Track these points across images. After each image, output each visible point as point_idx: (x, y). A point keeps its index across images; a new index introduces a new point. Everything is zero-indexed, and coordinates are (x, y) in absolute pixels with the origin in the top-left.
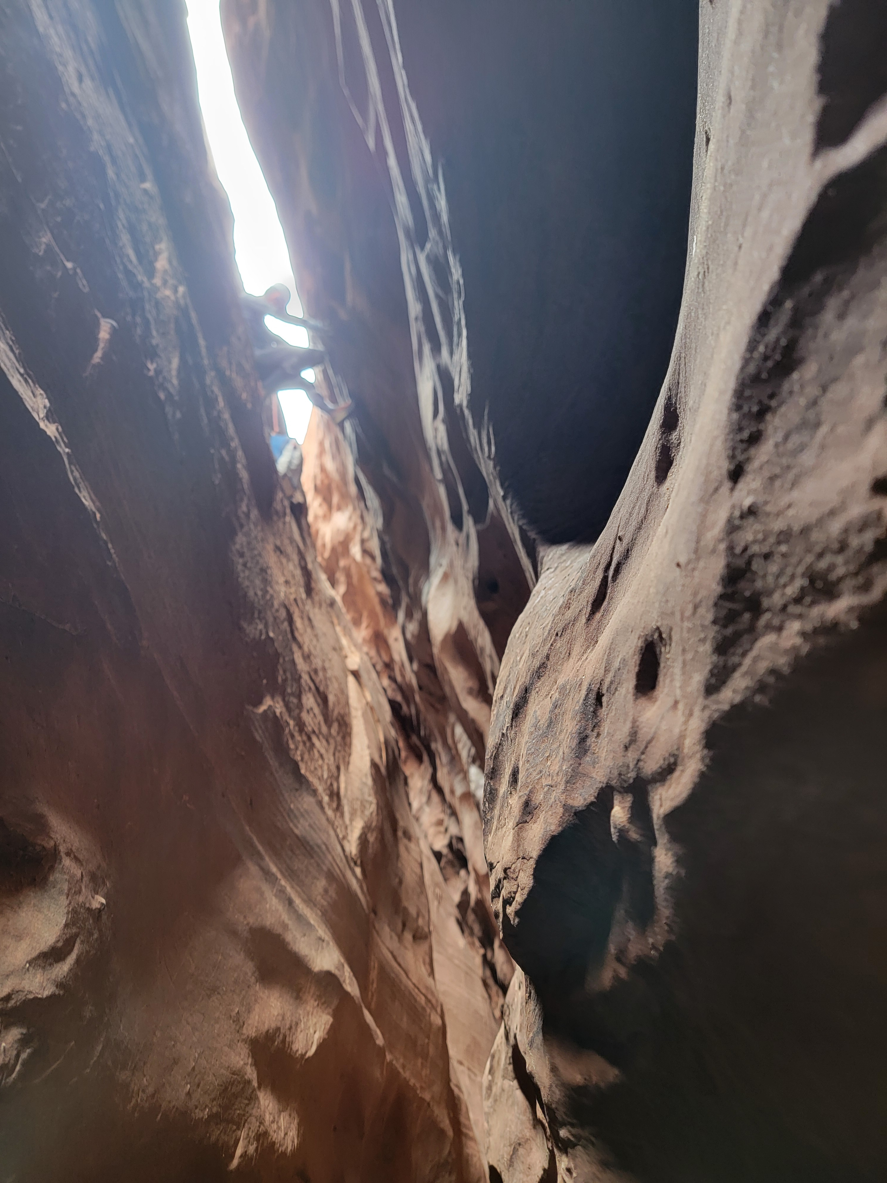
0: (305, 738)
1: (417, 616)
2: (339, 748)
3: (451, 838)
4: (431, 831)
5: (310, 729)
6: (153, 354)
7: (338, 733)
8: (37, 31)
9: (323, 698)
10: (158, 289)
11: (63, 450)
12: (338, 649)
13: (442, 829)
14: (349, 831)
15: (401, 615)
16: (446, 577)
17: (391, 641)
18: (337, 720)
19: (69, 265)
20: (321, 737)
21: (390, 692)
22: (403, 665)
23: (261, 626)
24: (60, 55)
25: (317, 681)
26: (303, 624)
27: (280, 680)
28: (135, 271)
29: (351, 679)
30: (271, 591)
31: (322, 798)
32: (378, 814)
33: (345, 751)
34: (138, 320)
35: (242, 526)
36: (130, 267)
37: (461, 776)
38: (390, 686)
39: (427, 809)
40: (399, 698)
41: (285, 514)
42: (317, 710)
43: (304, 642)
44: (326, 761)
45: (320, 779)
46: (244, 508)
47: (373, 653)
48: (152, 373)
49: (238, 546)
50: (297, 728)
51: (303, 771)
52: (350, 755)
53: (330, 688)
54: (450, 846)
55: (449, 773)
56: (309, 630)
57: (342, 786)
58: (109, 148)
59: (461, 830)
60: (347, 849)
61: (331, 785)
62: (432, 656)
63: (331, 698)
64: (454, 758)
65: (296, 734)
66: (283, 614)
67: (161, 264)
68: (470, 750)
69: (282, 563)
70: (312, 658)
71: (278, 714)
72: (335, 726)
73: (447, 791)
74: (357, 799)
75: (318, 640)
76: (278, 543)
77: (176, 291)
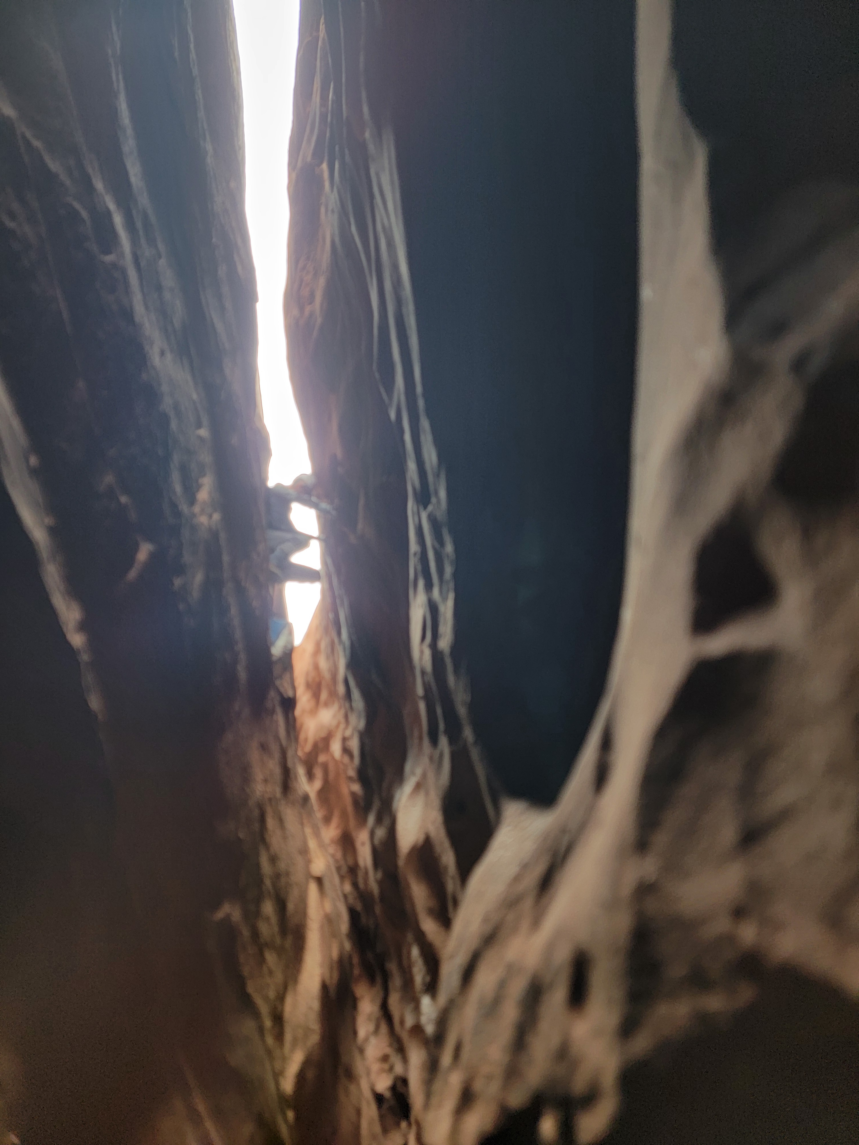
0: (256, 951)
1: (387, 822)
2: (289, 963)
3: (395, 1079)
4: (375, 1067)
5: (264, 940)
6: (180, 571)
7: (291, 946)
9: (281, 905)
10: (195, 516)
13: (386, 1066)
14: (286, 1065)
15: (371, 819)
16: (418, 786)
17: (358, 844)
18: (293, 931)
19: (123, 500)
20: (273, 950)
21: (351, 900)
22: (366, 873)
23: (231, 826)
24: (150, 337)
25: (279, 887)
26: (274, 825)
27: (242, 883)
28: (178, 502)
29: (313, 886)
30: (248, 791)
31: (264, 1022)
32: (319, 1048)
33: (295, 968)
34: (174, 543)
35: (231, 724)
36: (175, 499)
37: (412, 1005)
38: (351, 892)
39: (373, 1041)
40: (359, 907)
41: (274, 710)
42: (274, 920)
43: (272, 844)
44: (275, 979)
45: (266, 998)
46: (237, 708)
47: (339, 855)
48: (176, 588)
49: (223, 745)
50: (250, 938)
51: (249, 989)
52: (299, 972)
53: (291, 896)
55: (401, 1000)
56: (279, 831)
57: (287, 1008)
58: (176, 407)
59: (407, 1070)
60: (282, 1087)
61: (276, 1006)
62: (396, 866)
63: (290, 907)
64: (408, 982)
65: (249, 946)
66: (256, 812)
67: (203, 495)
68: (424, 976)
69: (263, 760)
70: (278, 860)
71: (234, 923)
72: (290, 937)
73: (396, 1021)
74: (301, 1026)
75: (286, 842)
76: (263, 740)
77: (210, 516)
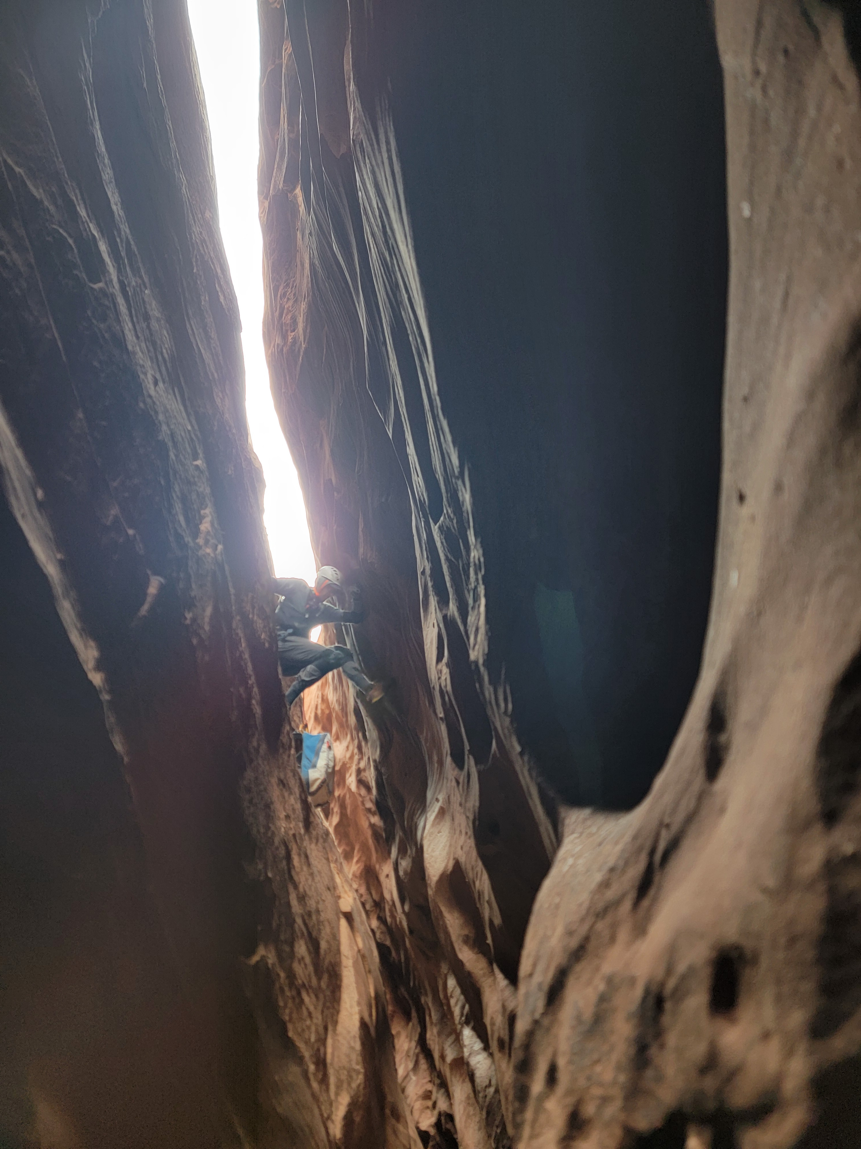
0: (294, 993)
1: (411, 851)
2: (328, 1004)
3: (440, 1114)
4: (418, 1105)
5: (300, 982)
6: (191, 604)
7: (328, 986)
8: (127, 349)
9: (314, 944)
10: (200, 547)
11: (106, 697)
12: (332, 888)
13: (430, 1103)
14: (333, 1109)
15: (394, 850)
16: (442, 812)
17: (382, 878)
18: (328, 971)
19: (131, 532)
20: (310, 991)
21: (378, 935)
22: (394, 905)
23: (260, 866)
24: (143, 366)
25: (310, 925)
26: (300, 861)
27: (274, 925)
28: (184, 534)
29: (343, 923)
30: (273, 828)
31: (308, 1066)
32: (364, 1088)
33: (334, 1008)
34: (182, 575)
35: (251, 761)
36: (180, 531)
37: (452, 1038)
38: (378, 928)
39: (413, 1078)
40: (388, 943)
41: (290, 747)
42: (308, 960)
43: (300, 883)
44: (315, 1021)
45: (307, 1042)
46: (255, 744)
47: (363, 890)
48: (188, 622)
49: (245, 783)
50: (287, 982)
51: (290, 1034)
52: (338, 1012)
53: (323, 934)
54: (438, 1125)
55: (439, 1034)
56: (305, 868)
57: (329, 1050)
58: (172, 435)
59: (451, 1105)
60: (331, 1131)
61: (318, 1050)
62: (426, 898)
63: (323, 945)
64: (446, 1015)
65: (286, 989)
66: (282, 852)
67: (205, 526)
68: (463, 1007)
69: (284, 797)
70: (307, 898)
71: (270, 966)
72: (326, 976)
73: (436, 1055)
74: (344, 1068)
75: (313, 879)
76: (282, 776)
77: (215, 548)
